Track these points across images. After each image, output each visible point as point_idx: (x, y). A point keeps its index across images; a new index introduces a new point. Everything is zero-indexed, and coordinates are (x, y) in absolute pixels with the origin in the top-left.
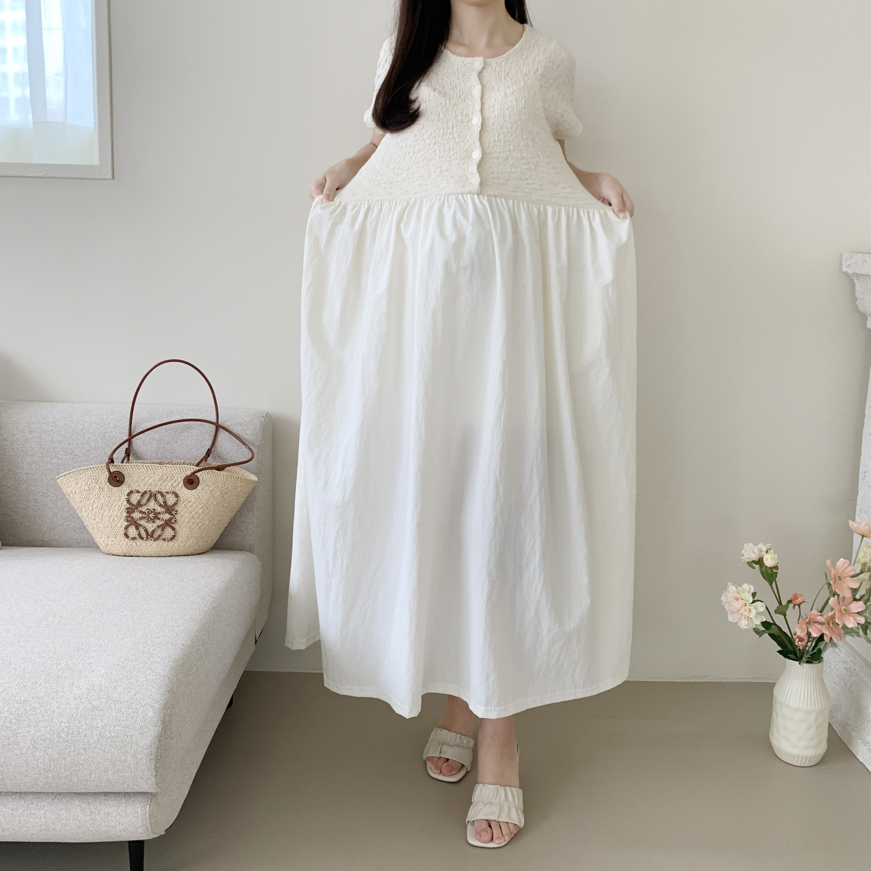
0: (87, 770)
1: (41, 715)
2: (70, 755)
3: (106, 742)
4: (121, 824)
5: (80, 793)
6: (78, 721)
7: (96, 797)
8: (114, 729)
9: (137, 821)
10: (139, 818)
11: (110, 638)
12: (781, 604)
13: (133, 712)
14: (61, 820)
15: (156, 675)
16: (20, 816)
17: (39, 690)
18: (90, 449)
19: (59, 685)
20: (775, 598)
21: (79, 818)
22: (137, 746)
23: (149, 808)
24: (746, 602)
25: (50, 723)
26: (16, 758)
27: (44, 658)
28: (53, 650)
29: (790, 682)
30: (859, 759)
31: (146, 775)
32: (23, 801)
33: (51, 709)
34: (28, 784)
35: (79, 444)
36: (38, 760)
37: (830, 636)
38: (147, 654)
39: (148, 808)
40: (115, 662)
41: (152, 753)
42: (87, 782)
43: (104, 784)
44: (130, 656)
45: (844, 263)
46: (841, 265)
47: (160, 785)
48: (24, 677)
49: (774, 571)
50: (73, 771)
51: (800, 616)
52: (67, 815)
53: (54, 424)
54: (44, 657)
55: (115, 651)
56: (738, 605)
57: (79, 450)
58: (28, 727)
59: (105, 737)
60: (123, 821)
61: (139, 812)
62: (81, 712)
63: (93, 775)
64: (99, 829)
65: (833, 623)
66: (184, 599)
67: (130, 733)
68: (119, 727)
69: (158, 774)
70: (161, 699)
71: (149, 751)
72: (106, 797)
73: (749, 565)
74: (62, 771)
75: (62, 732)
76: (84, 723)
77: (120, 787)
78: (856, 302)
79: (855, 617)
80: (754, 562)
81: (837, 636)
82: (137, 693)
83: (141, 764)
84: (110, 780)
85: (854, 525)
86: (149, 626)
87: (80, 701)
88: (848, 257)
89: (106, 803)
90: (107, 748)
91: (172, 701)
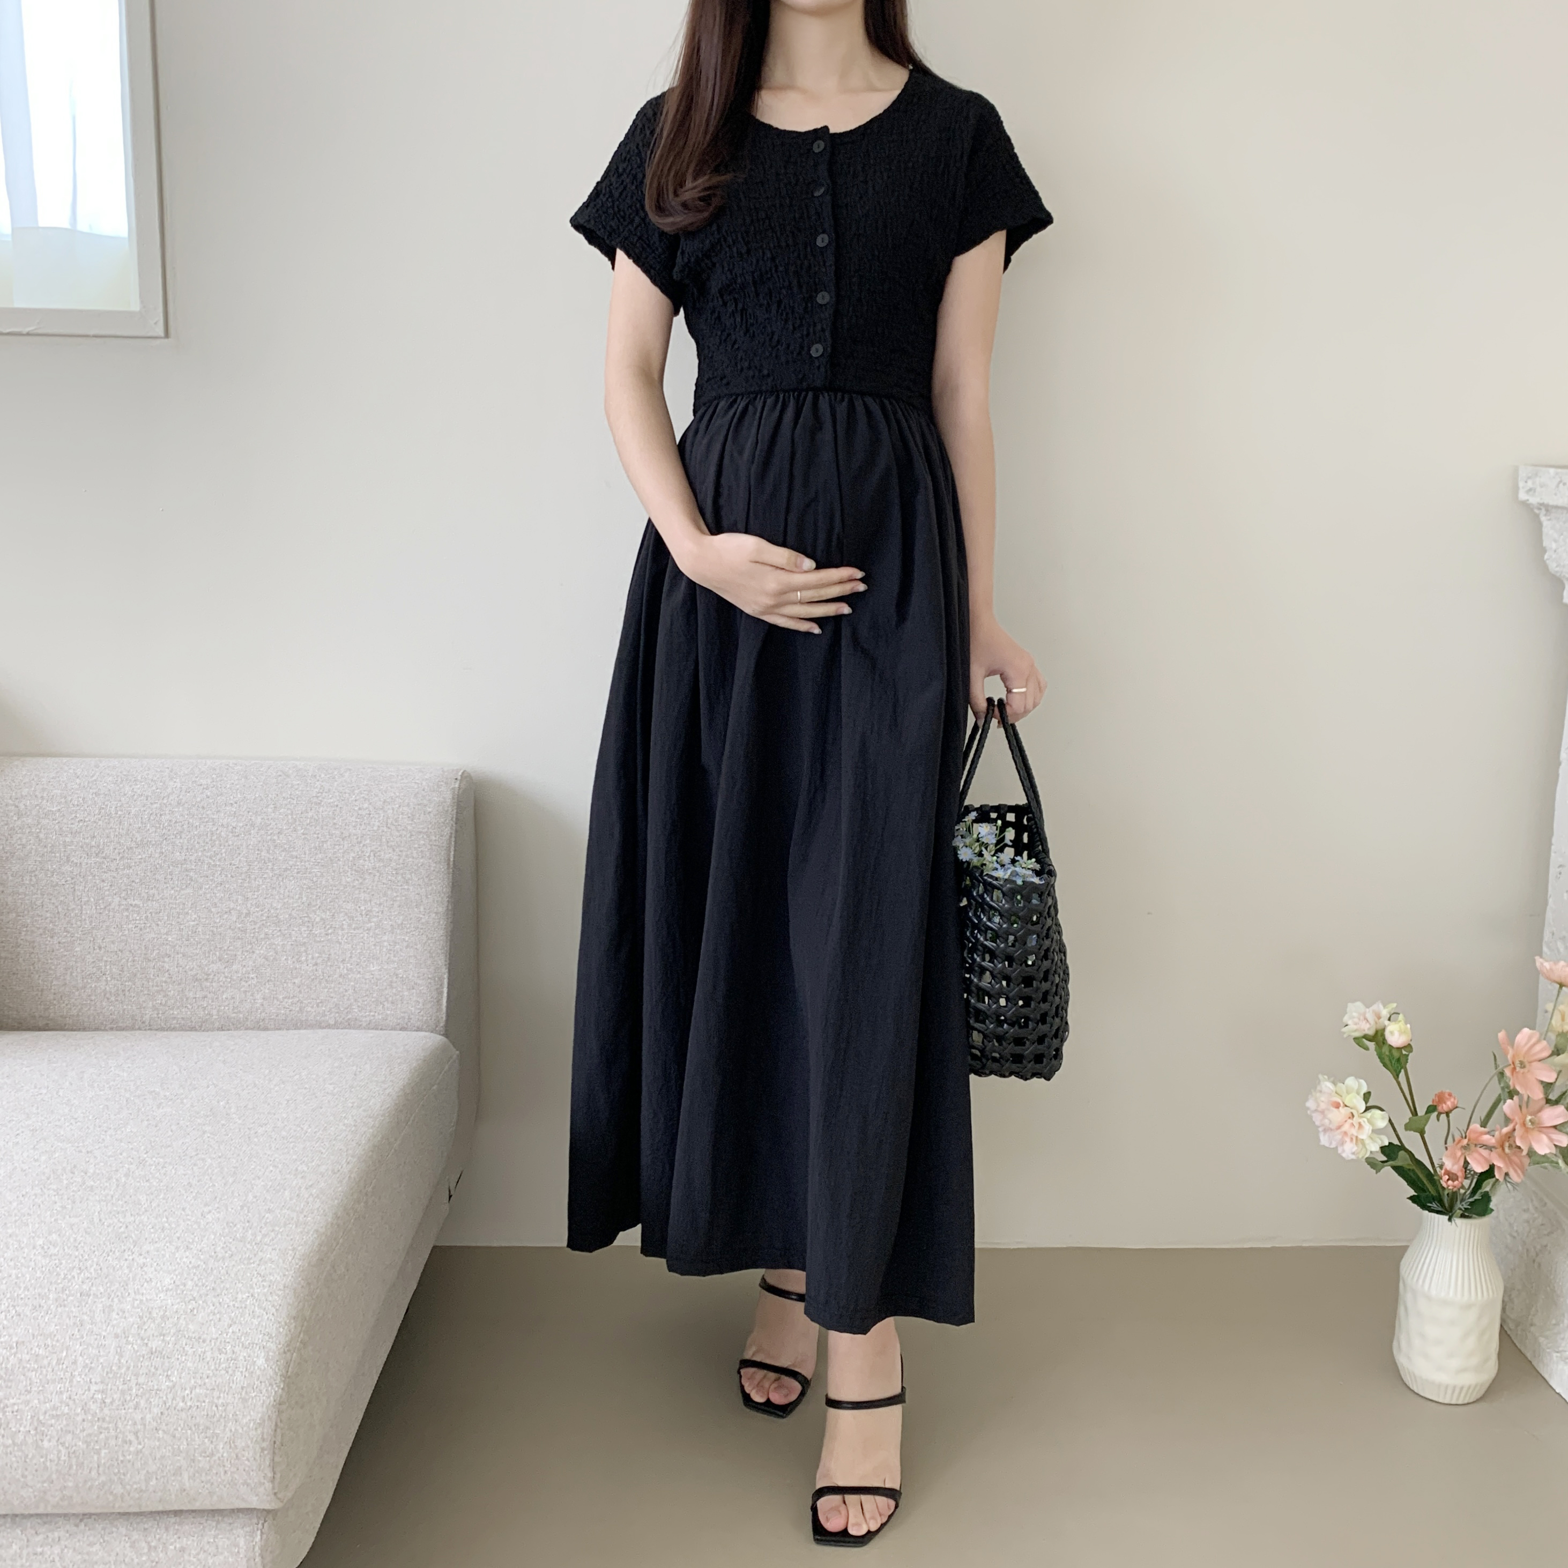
0: (140, 1472)
1: (49, 1369)
2: (107, 1445)
3: (177, 1418)
5: (127, 1514)
6: (122, 1380)
8: (191, 1392)
9: (237, 1561)
10: (241, 1556)
11: (179, 1214)
12: (1416, 1114)
13: (228, 1359)
15: (270, 1286)
16: (14, 1558)
17: (46, 1320)
18: (133, 845)
19: (85, 1310)
20: (1405, 1103)
22: (236, 1425)
23: (261, 1535)
24: (1352, 1111)
25: (67, 1385)
27: (53, 1258)
28: (72, 1240)
29: (1430, 1252)
30: (1554, 1387)
31: (254, 1477)
32: (18, 1531)
33: (70, 1358)
34: (28, 1500)
35: (112, 836)
36: (47, 1455)
37: (1504, 1170)
38: (251, 1245)
39: (259, 1537)
40: (190, 1262)
41: (265, 1436)
42: (141, 1494)
44: (218, 1249)
45: (1521, 484)
46: (1516, 489)
47: (279, 1496)
49: (1405, 1053)
50: (115, 1474)
51: (1449, 1134)
52: (105, 1555)
53: (63, 800)
54: (55, 1255)
55: (191, 1241)
56: (1337, 1116)
57: (111, 848)
58: (26, 1393)
59: (175, 1409)
60: (210, 1562)
61: (242, 1545)
62: (127, 1362)
63: (152, 1481)
65: (1510, 1146)
66: (318, 1132)
67: (221, 1401)
68: (200, 1389)
69: (278, 1476)
70: (280, 1332)
71: (259, 1431)
73: (1357, 1044)
74: (93, 1475)
75: (92, 1400)
76: (133, 1383)
78: (1543, 557)
79: (1551, 1135)
80: (1366, 1037)
81: (1517, 1168)
82: (235, 1323)
83: (245, 1458)
84: (184, 1490)
85: (1544, 964)
86: (253, 1188)
87: (125, 1341)
88: (1530, 475)
89: (178, 1530)
90: (179, 1429)
91: (302, 1335)
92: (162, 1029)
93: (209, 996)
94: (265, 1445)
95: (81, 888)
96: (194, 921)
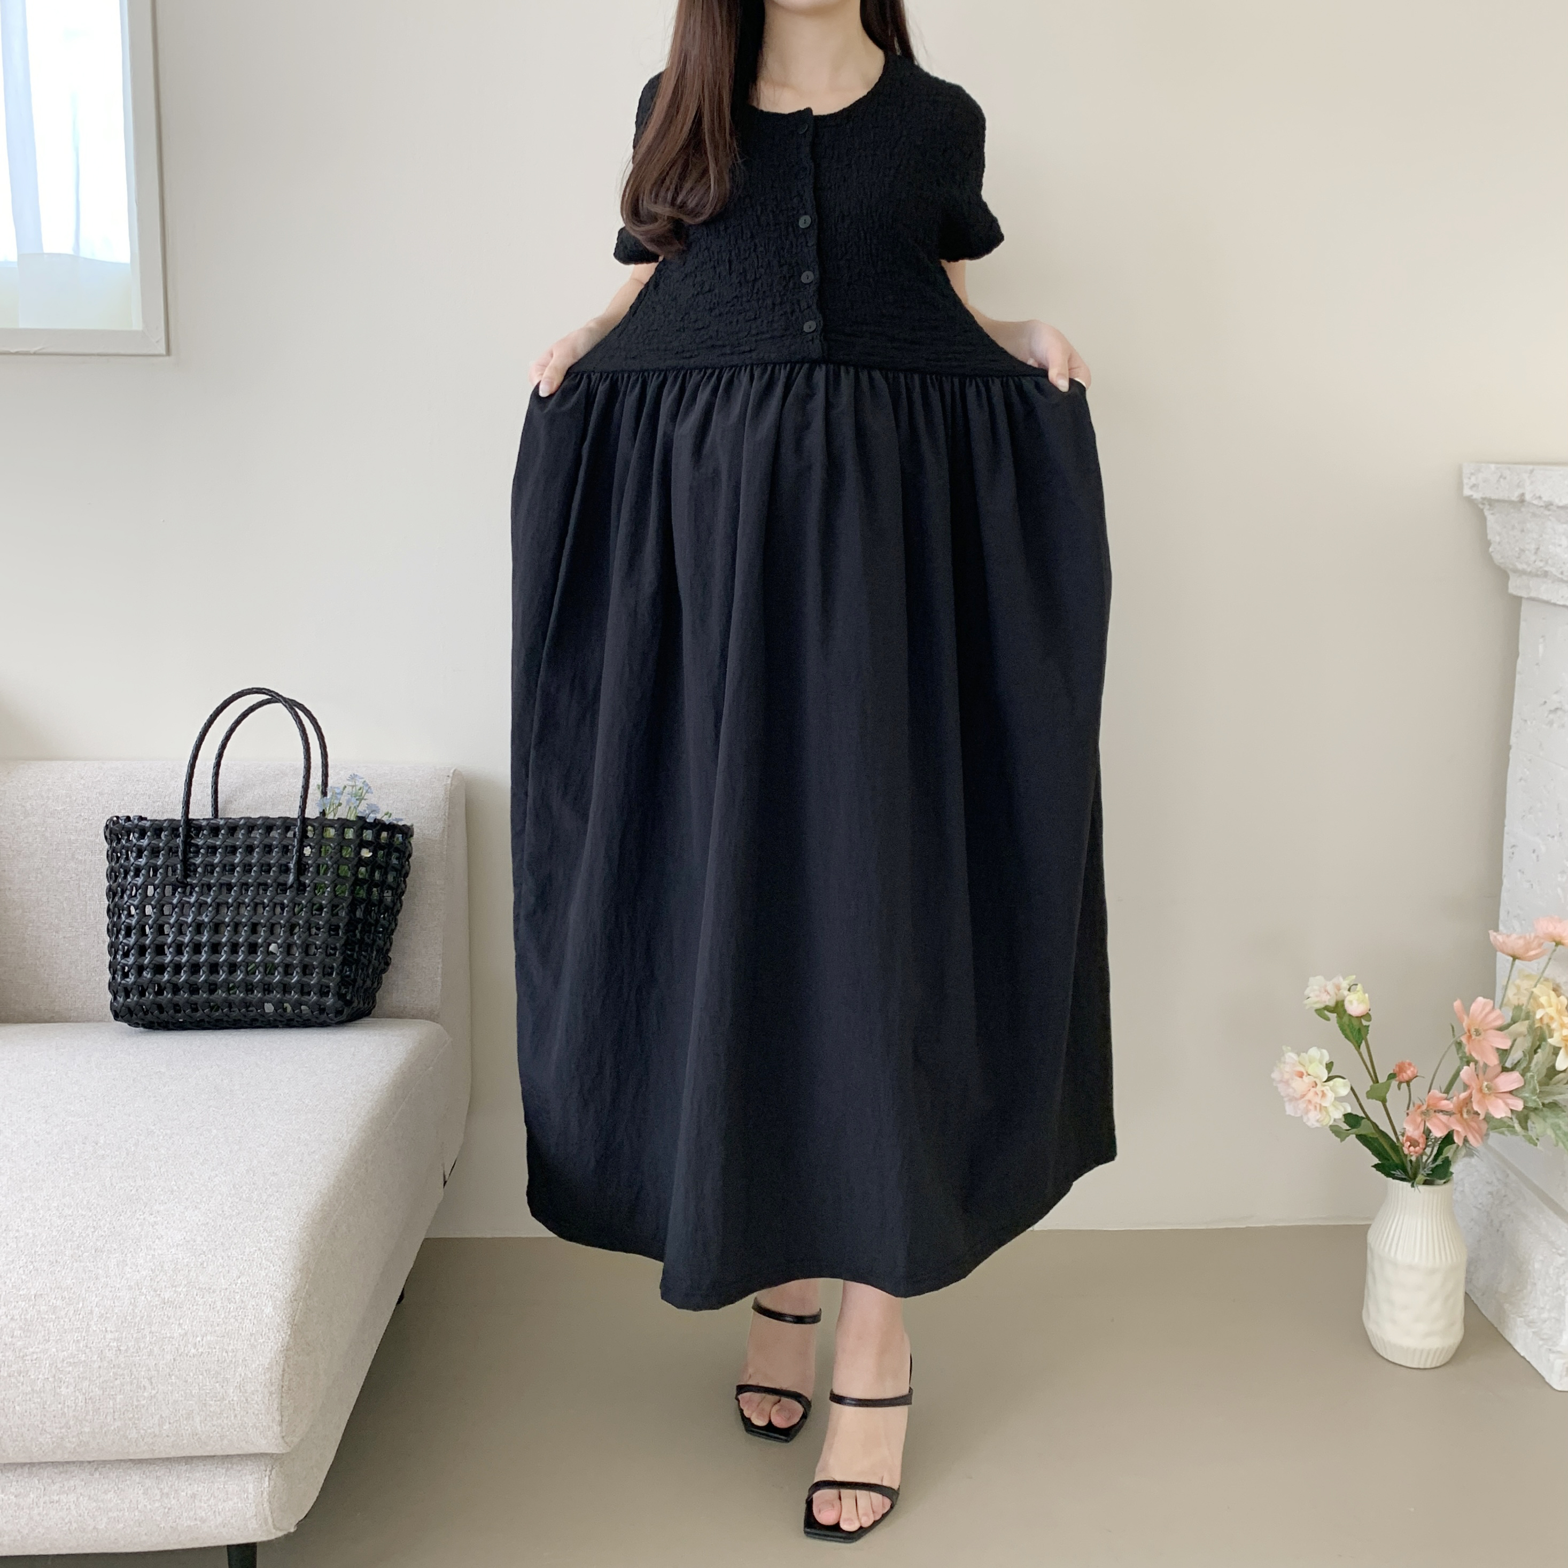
0: (154, 1416)
1: (67, 1320)
2: (122, 1391)
3: (189, 1364)
4: (217, 1514)
5: (140, 1461)
6: (136, 1328)
7: (170, 1466)
8: (203, 1340)
9: (246, 1506)
10: (250, 1501)
11: (187, 1178)
12: (1377, 1082)
13: (237, 1308)
14: (108, 1511)
15: (276, 1241)
16: (31, 1506)
17: (63, 1274)
19: (99, 1265)
20: (1367, 1072)
21: (139, 1506)
22: (245, 1369)
23: (269, 1482)
24: (1315, 1080)
25: (84, 1334)
26: (24, 1401)
27: (68, 1218)
28: (85, 1202)
29: (1396, 1221)
30: (1519, 1351)
31: (263, 1421)
32: (36, 1481)
33: (86, 1309)
34: (46, 1447)
36: (64, 1401)
37: (1464, 1135)
38: (257, 1204)
39: (267, 1483)
40: (199, 1220)
41: (273, 1381)
42: (154, 1439)
43: (185, 1441)
44: (226, 1208)
45: (1465, 481)
46: (1460, 486)
47: (287, 1440)
48: (33, 1252)
49: (1365, 1023)
50: (130, 1419)
51: (1410, 1101)
52: (119, 1502)
53: (68, 800)
54: (70, 1216)
55: (199, 1201)
56: (1300, 1085)
58: (45, 1342)
59: (187, 1355)
60: (220, 1507)
61: (251, 1490)
62: (141, 1311)
63: (165, 1425)
64: (177, 1524)
65: (1468, 1112)
66: (319, 1105)
67: (231, 1348)
68: (211, 1336)
69: (286, 1419)
70: (286, 1283)
71: (268, 1377)
72: (189, 1466)
73: (1319, 1015)
74: (109, 1420)
75: (108, 1348)
76: (147, 1332)
77: (215, 1446)
78: (1488, 549)
79: (1507, 1100)
80: (1326, 1008)
81: (1476, 1134)
82: (243, 1274)
83: (254, 1402)
84: (196, 1434)
85: (1497, 937)
86: (258, 1155)
87: (138, 1292)
88: (1473, 471)
89: (189, 1477)
90: (191, 1374)
91: (307, 1287)
94: (273, 1389)
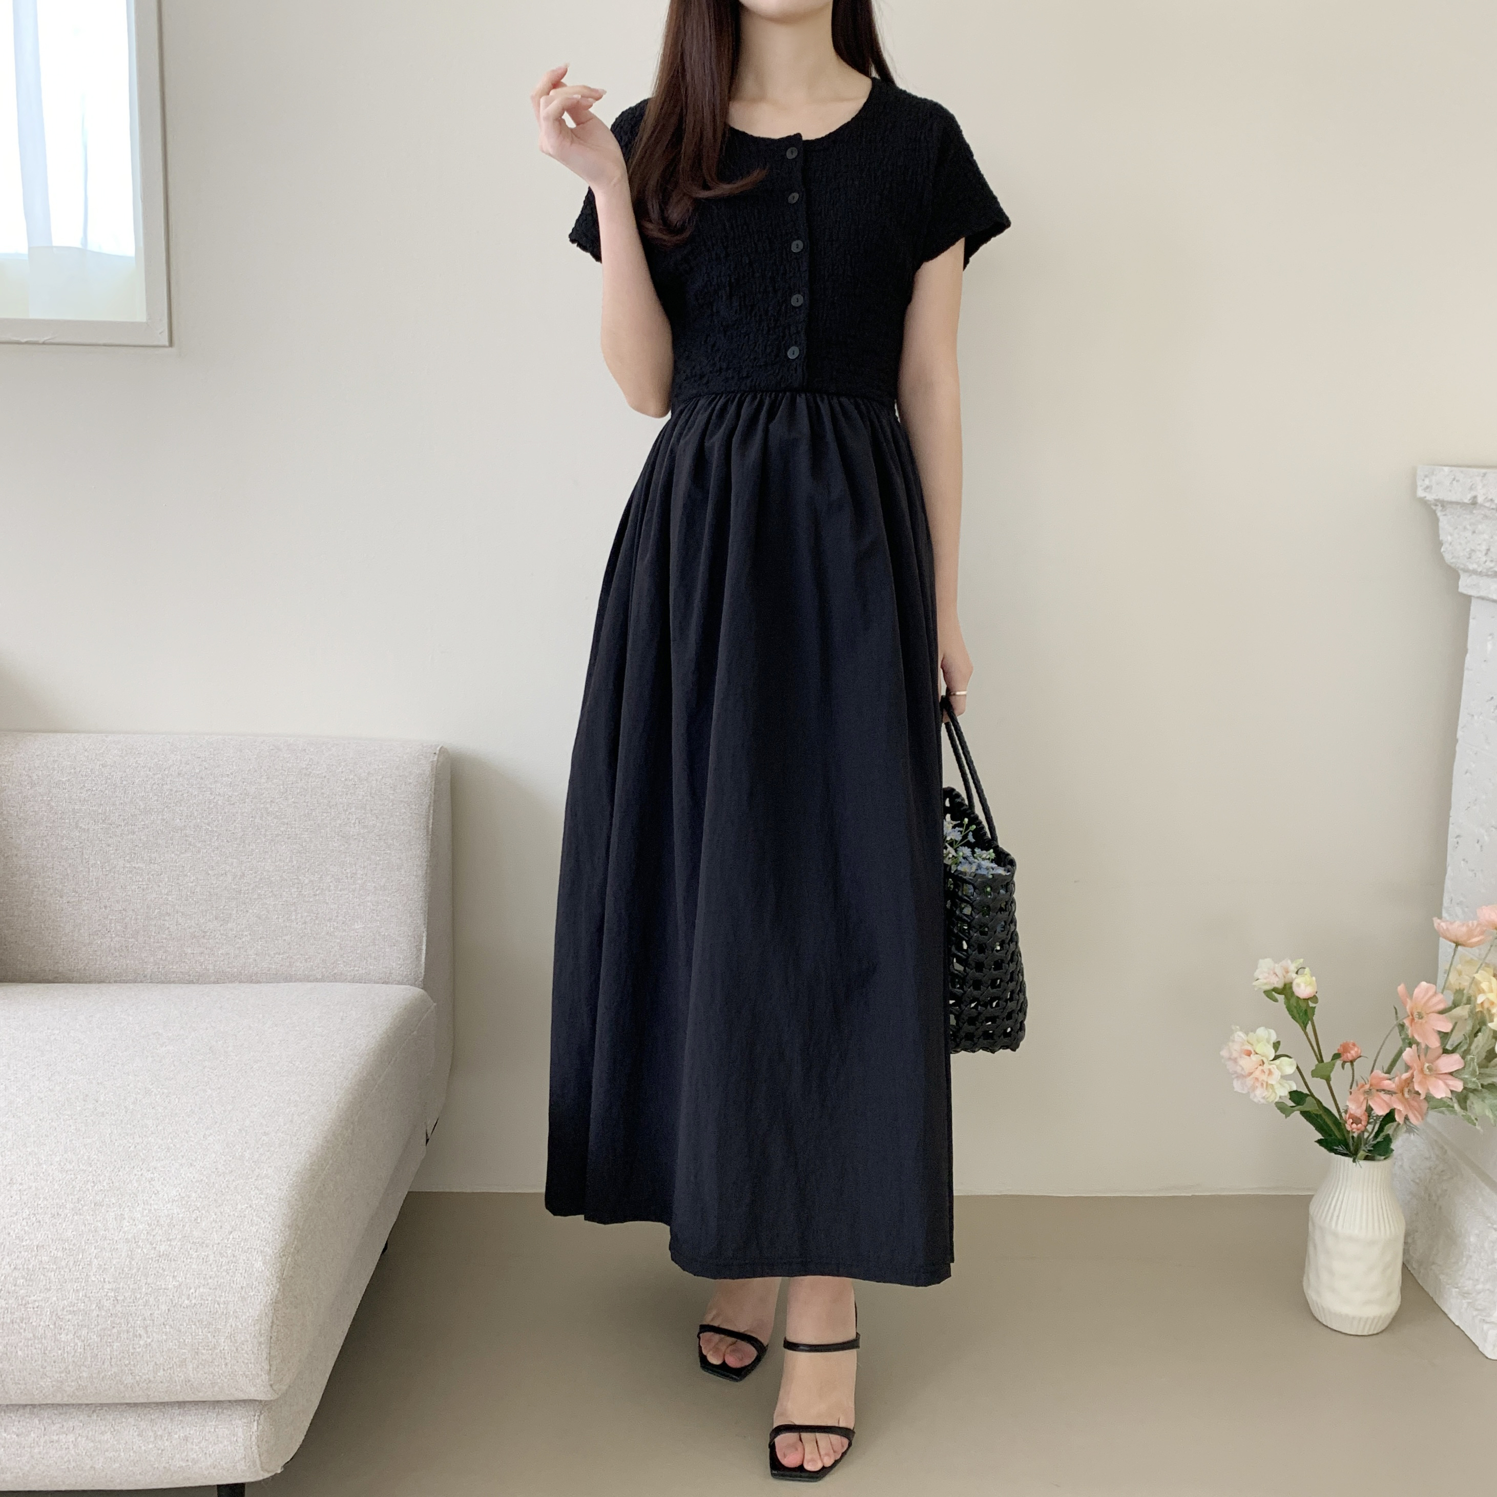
0: (149, 1363)
1: (67, 1270)
2: (119, 1339)
3: (183, 1315)
4: (208, 1456)
5: (136, 1405)
6: (133, 1280)
7: (164, 1410)
8: (195, 1291)
9: (235, 1449)
10: (239, 1445)
11: (183, 1137)
12: (1322, 1062)
13: (228, 1262)
14: (105, 1452)
15: (266, 1198)
16: (32, 1445)
17: (64, 1227)
18: (137, 812)
19: (99, 1218)
20: (1312, 1052)
21: (134, 1447)
22: (236, 1321)
23: (257, 1426)
24: (1262, 1058)
25: (83, 1284)
26: (26, 1346)
27: (69, 1172)
28: (86, 1158)
29: (1337, 1194)
31: (252, 1369)
32: (36, 1421)
33: (85, 1260)
34: (46, 1390)
35: (118, 804)
36: (64, 1347)
37: (1405, 1114)
38: (249, 1163)
40: (194, 1178)
41: (263, 1332)
42: (149, 1385)
43: (178, 1388)
44: (219, 1166)
45: (1419, 483)
46: (1414, 488)
47: (275, 1387)
48: (36, 1204)
49: (1311, 1004)
50: (126, 1365)
51: (1353, 1081)
52: (115, 1442)
53: (72, 771)
54: (71, 1170)
55: (194, 1159)
56: (1247, 1063)
57: (117, 815)
58: (46, 1291)
59: (181, 1306)
60: (211, 1450)
61: (240, 1434)
62: (137, 1264)
63: (159, 1372)
64: (170, 1465)
65: (1409, 1091)
66: (308, 1068)
67: (222, 1299)
68: (204, 1288)
69: (273, 1369)
70: (276, 1239)
71: (257, 1328)
72: (182, 1410)
73: (1268, 996)
74: (106, 1366)
75: (106, 1298)
76: (143, 1283)
77: (206, 1392)
78: (1440, 550)
79: (1447, 1081)
80: (1275, 990)
81: (1416, 1113)
82: (235, 1230)
83: (244, 1352)
84: (189, 1381)
85: (1440, 924)
86: (250, 1115)
87: (135, 1245)
88: (1427, 474)
89: (181, 1421)
90: (185, 1324)
91: (296, 1243)
92: (163, 982)
93: (206, 952)
94: (262, 1339)
95: (88, 852)
96: (192, 882)
